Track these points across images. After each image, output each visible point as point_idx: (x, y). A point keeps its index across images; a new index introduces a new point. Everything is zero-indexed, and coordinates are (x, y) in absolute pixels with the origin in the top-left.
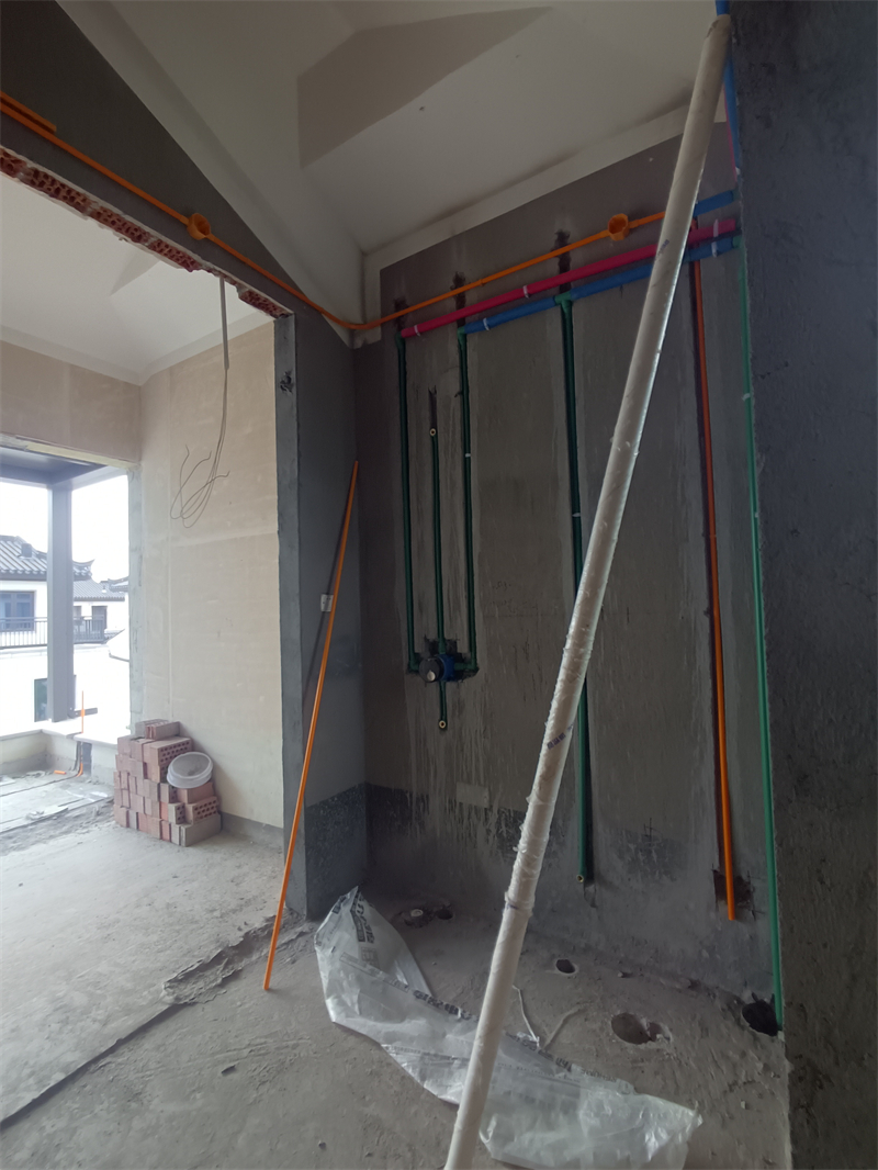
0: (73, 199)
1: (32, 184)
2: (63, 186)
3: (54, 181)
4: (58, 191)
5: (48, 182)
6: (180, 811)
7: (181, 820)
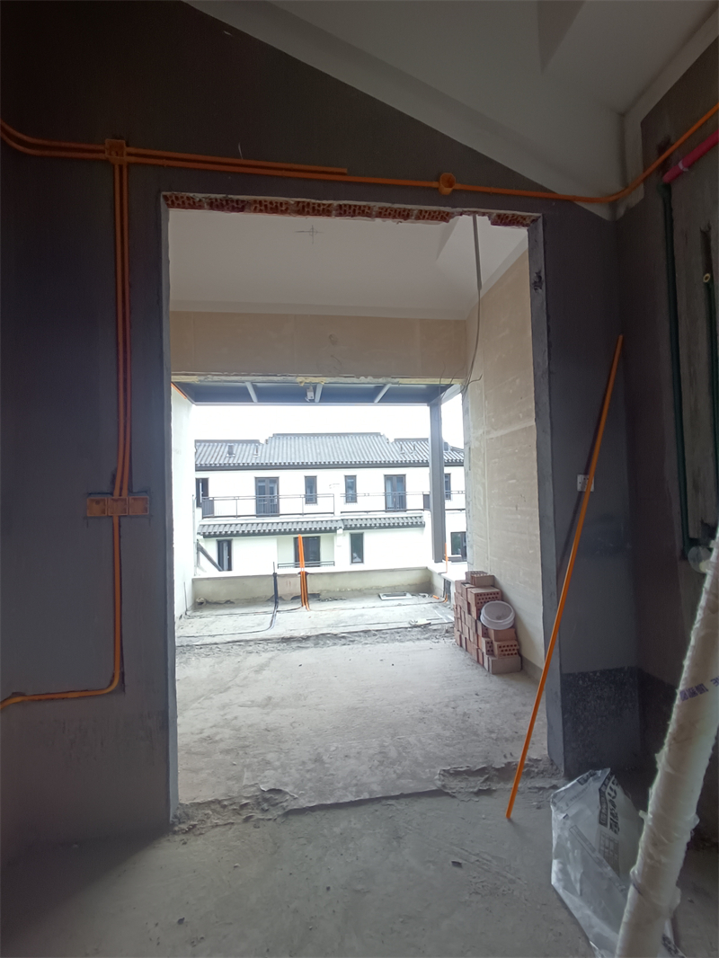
0: (363, 211)
1: (340, 215)
2: (355, 206)
3: (350, 206)
4: (354, 211)
5: (347, 209)
6: (489, 644)
7: (490, 652)
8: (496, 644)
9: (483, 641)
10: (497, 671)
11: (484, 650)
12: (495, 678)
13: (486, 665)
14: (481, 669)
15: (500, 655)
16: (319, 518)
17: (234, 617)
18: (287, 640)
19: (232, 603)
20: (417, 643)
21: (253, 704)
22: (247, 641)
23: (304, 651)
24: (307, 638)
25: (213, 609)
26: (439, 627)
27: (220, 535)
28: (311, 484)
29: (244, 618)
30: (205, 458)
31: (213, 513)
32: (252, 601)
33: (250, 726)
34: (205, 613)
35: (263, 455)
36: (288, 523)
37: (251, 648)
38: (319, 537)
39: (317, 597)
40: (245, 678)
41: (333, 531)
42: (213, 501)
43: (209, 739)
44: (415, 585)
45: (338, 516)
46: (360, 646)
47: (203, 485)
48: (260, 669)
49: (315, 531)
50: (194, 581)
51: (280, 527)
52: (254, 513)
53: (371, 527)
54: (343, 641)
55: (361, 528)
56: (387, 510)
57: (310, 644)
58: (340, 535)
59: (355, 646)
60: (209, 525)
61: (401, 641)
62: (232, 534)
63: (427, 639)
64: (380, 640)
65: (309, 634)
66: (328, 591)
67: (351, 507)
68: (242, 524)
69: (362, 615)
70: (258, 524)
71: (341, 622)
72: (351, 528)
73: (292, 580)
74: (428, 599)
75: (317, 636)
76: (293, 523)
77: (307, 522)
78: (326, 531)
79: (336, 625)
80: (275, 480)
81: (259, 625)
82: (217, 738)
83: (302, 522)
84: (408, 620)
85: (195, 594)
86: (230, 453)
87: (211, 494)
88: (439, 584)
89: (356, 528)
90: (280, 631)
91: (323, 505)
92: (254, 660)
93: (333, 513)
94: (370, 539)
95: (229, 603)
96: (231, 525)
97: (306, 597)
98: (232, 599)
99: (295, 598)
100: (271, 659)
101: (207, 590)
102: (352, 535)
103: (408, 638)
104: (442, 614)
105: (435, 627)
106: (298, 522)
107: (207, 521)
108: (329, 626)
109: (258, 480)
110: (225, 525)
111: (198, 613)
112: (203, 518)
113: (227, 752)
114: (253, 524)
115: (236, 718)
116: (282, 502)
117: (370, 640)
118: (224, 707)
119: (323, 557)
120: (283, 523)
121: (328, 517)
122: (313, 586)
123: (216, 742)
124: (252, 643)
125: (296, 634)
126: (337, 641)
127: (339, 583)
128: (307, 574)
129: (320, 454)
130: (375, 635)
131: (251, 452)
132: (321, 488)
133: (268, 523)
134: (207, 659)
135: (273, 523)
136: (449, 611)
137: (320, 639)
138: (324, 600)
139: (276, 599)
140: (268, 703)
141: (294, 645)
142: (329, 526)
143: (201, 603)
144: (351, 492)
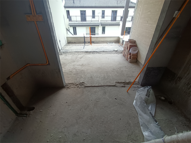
6: (130, 57)
7: (130, 58)
8: (132, 57)
9: (129, 56)
10: (131, 62)
11: (129, 58)
12: (130, 64)
13: (128, 61)
14: (127, 61)
15: (132, 59)
16: (95, 22)
17: (76, 46)
18: (87, 52)
19: (76, 43)
20: (114, 54)
21: (79, 65)
22: (78, 52)
23: (90, 55)
24: (91, 52)
25: (72, 44)
26: (120, 51)
27: (73, 26)
28: (94, 12)
29: (78, 46)
30: (68, 4)
31: (71, 20)
32: (79, 43)
33: (79, 70)
34: (70, 45)
35: (82, 3)
36: (88, 23)
37: (79, 53)
38: (95, 27)
39: (93, 42)
40: (78, 60)
41: (98, 26)
42: (71, 17)
43: (71, 71)
44: (116, 41)
45: (100, 22)
46: (102, 54)
47: (68, 12)
48: (81, 58)
49: (94, 26)
50: (67, 37)
51: (86, 24)
52: (80, 20)
53: (107, 25)
54: (98, 53)
55: (105, 25)
56: (111, 21)
57: (91, 53)
58: (100, 27)
59: (101, 54)
60: (71, 23)
61: (111, 54)
62: (76, 26)
63: (116, 54)
64: (106, 53)
65: (91, 51)
66: (96, 41)
67: (103, 19)
68: (78, 23)
69: (103, 47)
70: (81, 23)
71: (98, 49)
72: (102, 25)
73: (88, 38)
74: (118, 44)
75: (93, 51)
76: (89, 23)
77: (93, 23)
78: (97, 26)
79: (97, 49)
80: (85, 11)
81: (81, 48)
82: (73, 71)
83: (91, 23)
84: (113, 49)
85: (68, 41)
86: (74, 2)
87: (71, 15)
88: (121, 41)
89: (104, 25)
90: (85, 50)
91: (96, 18)
92: (80, 56)
93: (99, 21)
94: (107, 28)
95: (75, 43)
96: (75, 23)
97: (91, 42)
98: (75, 42)
99: (89, 42)
100: (83, 56)
101: (70, 39)
102: (103, 27)
103: (112, 53)
104: (121, 48)
105: (119, 51)
106: (90, 23)
107: (70, 22)
108: (96, 49)
109: (81, 11)
110: (74, 23)
111: (69, 45)
112: (69, 21)
113: (74, 74)
114: (80, 23)
115: (76, 68)
116: (87, 18)
117: (104, 53)
118: (74, 65)
119: (96, 32)
120: (87, 23)
121: (97, 22)
122: (93, 40)
123: (72, 72)
124: (79, 52)
125: (88, 51)
126: (97, 53)
127: (99, 39)
128: (91, 37)
129: (96, 3)
130: (105, 52)
131: (79, 2)
132: (96, 14)
133: (84, 23)
134: (70, 55)
135: (85, 23)
136: (122, 47)
137: (93, 52)
138: (95, 43)
139: (85, 42)
140: (82, 65)
141: (88, 53)
142: (97, 24)
143: (69, 42)
144: (103, 15)
